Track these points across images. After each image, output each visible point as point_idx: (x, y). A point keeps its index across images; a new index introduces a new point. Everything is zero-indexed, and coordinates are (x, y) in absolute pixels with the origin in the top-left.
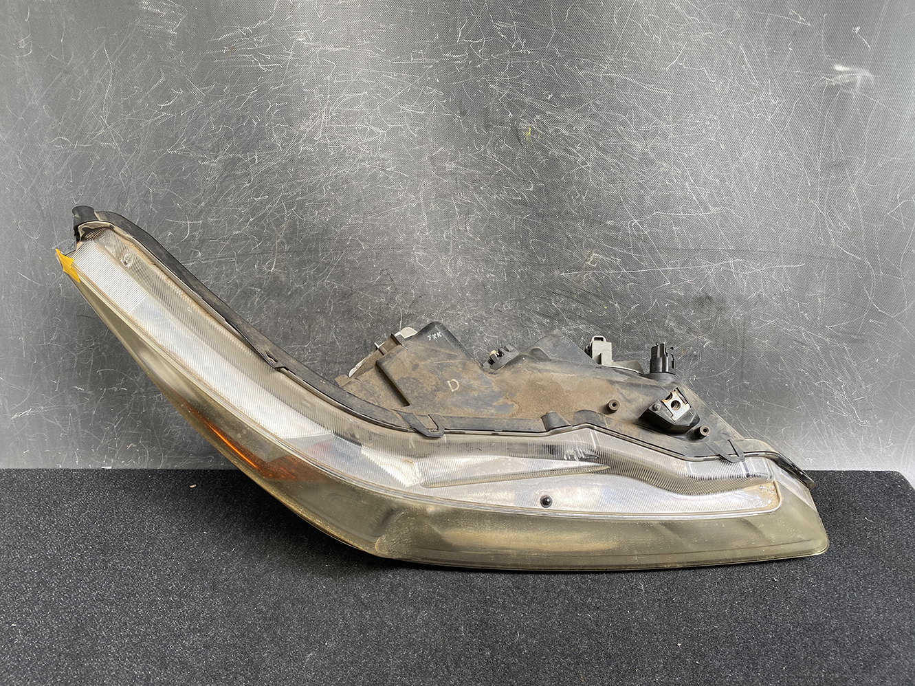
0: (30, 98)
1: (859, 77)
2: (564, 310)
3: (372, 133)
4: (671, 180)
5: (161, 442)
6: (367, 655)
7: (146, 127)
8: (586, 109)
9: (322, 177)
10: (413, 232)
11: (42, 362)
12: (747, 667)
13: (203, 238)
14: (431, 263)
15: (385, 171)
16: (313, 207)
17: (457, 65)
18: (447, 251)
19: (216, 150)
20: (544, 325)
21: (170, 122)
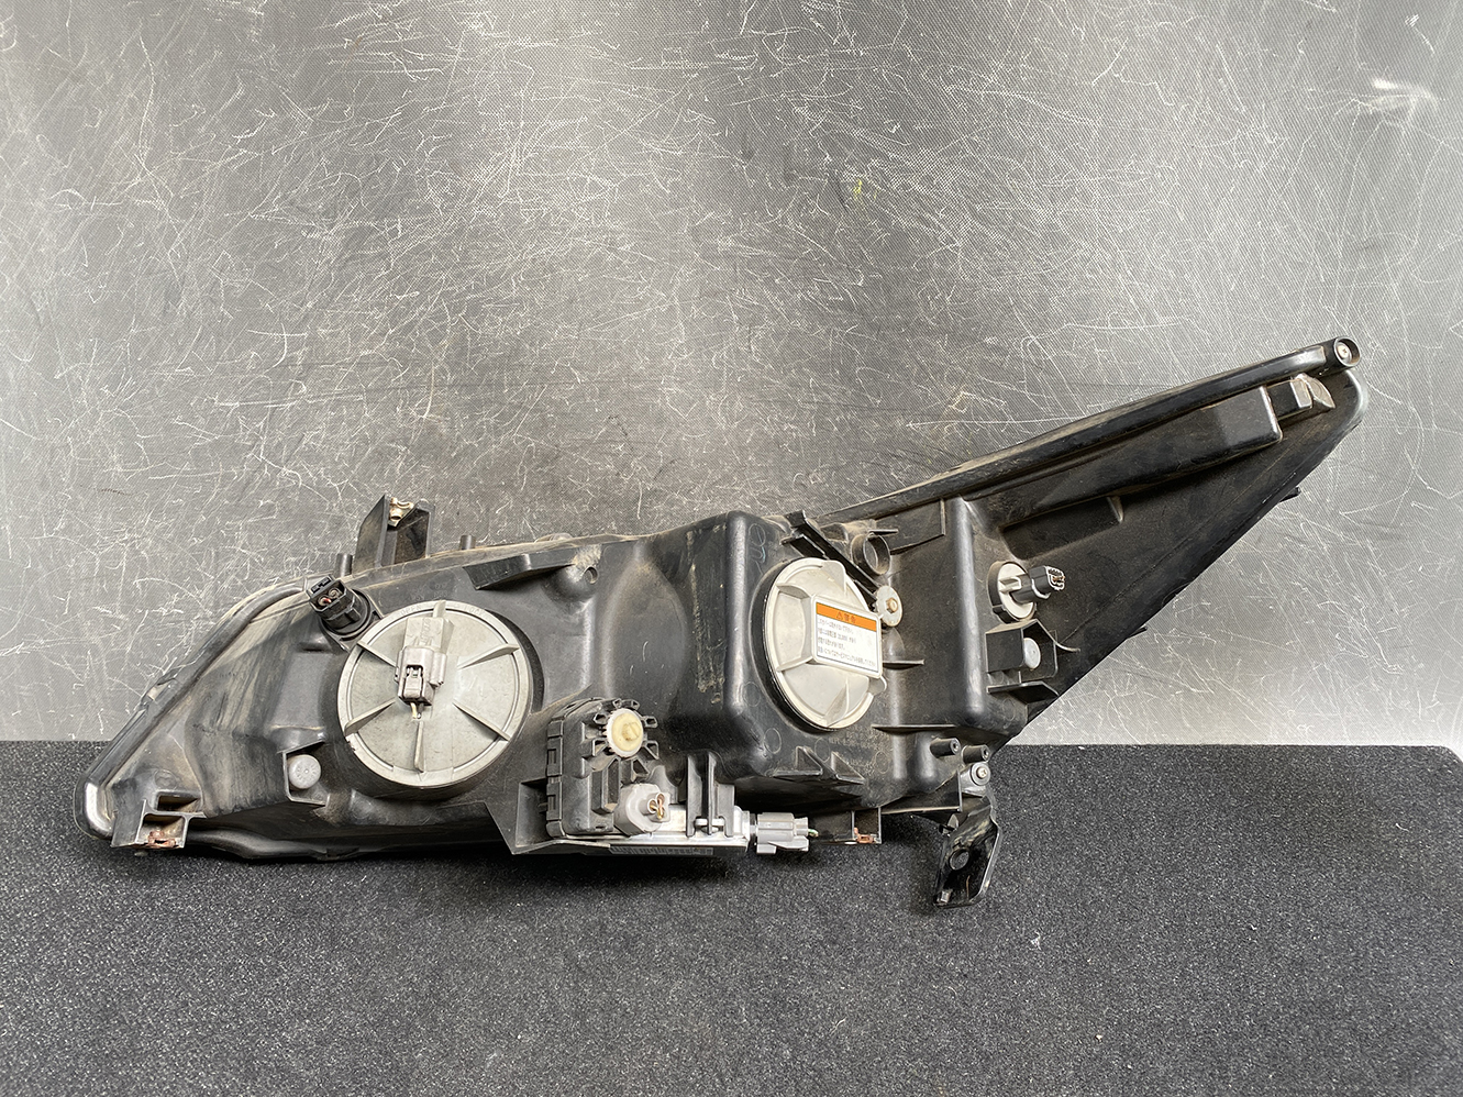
0: (14, 123)
1: (1413, 101)
3: (594, 187)
4: (1093, 271)
6: (587, 1056)
7: (213, 174)
8: (955, 150)
9: (509, 262)
10: (662, 353)
11: (40, 567)
12: (1211, 1074)
13: (309, 361)
14: (690, 405)
15: (615, 251)
16: (494, 311)
17: (739, 72)
18: (717, 386)
19: (331, 213)
21: (254, 165)
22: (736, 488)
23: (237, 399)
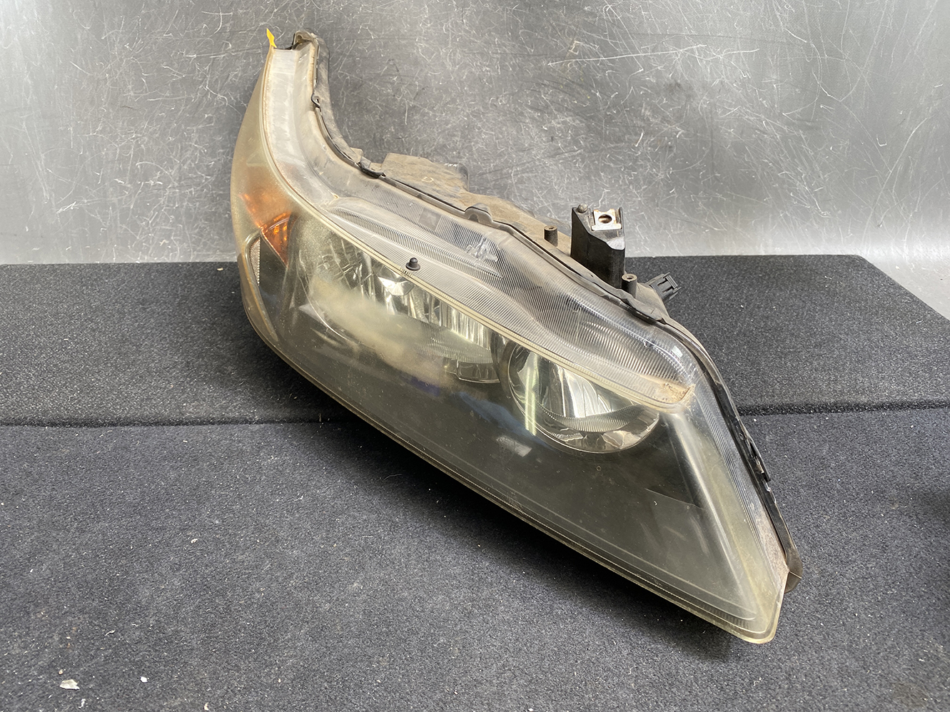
2: (552, 102)
5: (191, 239)
10: (416, 23)
11: (87, 153)
13: (233, 29)
14: (432, 54)
18: (446, 44)
20: (536, 120)
22: (459, 107)
23: (195, 53)
